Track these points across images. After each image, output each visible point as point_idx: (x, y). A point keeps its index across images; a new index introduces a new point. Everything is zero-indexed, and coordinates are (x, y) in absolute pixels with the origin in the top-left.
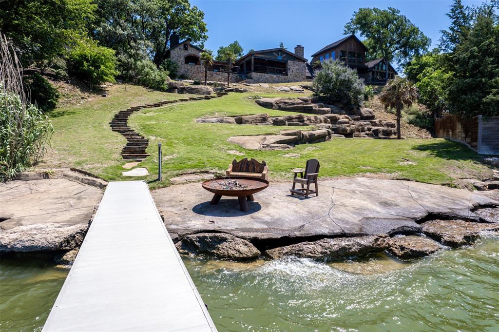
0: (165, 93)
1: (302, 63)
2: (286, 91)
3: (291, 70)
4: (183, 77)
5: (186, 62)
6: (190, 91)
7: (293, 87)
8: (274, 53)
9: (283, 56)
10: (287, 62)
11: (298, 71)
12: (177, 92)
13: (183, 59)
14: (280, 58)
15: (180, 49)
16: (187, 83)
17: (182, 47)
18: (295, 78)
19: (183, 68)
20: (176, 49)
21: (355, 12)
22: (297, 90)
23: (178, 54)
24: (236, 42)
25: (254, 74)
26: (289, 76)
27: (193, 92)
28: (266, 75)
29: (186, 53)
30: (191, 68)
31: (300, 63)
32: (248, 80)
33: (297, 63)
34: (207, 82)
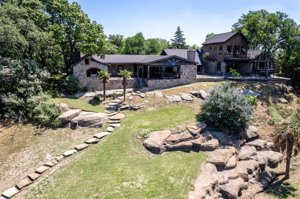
1: (193, 66)
2: (177, 102)
3: (183, 73)
5: (88, 75)
6: (83, 124)
7: (183, 95)
8: (169, 60)
9: (177, 62)
10: (180, 66)
11: (189, 74)
12: (70, 126)
13: (85, 73)
14: (173, 64)
15: (81, 64)
17: (83, 62)
18: (187, 80)
19: (85, 81)
20: (78, 65)
21: (243, 15)
22: (187, 101)
23: (80, 69)
25: (150, 82)
26: (181, 78)
28: (161, 81)
29: (88, 67)
30: (94, 80)
31: (191, 66)
33: (189, 66)
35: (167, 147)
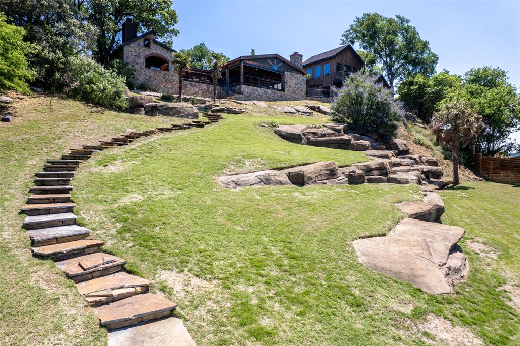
0: (124, 114)
1: (301, 75)
2: (291, 113)
3: (289, 84)
4: (143, 88)
5: (148, 66)
6: (166, 111)
7: (298, 108)
8: (269, 61)
9: (279, 65)
10: (284, 73)
11: (296, 86)
12: (143, 112)
13: (142, 60)
14: (275, 68)
15: (138, 45)
16: (150, 97)
17: (141, 42)
18: (293, 95)
19: (143, 74)
20: (132, 45)
21: (357, 18)
22: (304, 113)
23: (135, 52)
24: (203, 44)
25: (245, 89)
26: (286, 91)
27: (171, 113)
28: (259, 89)
29: (148, 52)
30: (155, 74)
31: (299, 75)
32: (238, 96)
33: (295, 75)
34: (183, 96)
35: (308, 139)
